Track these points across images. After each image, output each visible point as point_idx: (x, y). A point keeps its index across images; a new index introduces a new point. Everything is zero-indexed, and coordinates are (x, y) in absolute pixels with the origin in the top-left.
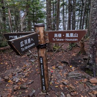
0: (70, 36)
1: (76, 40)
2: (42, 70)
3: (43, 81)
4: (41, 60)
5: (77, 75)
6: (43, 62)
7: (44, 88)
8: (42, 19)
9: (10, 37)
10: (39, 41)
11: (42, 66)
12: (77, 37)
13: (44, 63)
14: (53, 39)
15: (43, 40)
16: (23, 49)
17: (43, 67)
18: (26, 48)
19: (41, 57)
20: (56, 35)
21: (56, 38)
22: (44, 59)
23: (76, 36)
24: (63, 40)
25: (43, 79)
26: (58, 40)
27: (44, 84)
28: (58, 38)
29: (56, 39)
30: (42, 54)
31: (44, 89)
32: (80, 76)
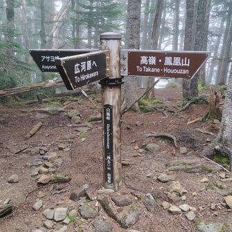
0: (173, 62)
1: (185, 72)
2: (108, 135)
3: (109, 162)
4: (108, 114)
5: (189, 164)
6: (111, 117)
7: (109, 178)
8: (114, 22)
9: (44, 57)
10: (108, 69)
11: (108, 126)
12: (188, 65)
13: (114, 120)
14: (138, 67)
15: (115, 68)
16: (77, 79)
17: (111, 128)
18: (83, 78)
19: (108, 106)
20: (144, 60)
21: (144, 65)
22: (115, 111)
23: (185, 64)
24: (158, 70)
25: (109, 157)
26: (148, 70)
27: (108, 168)
28: (148, 66)
29: (144, 67)
30: (111, 100)
31: (109, 181)
32: (196, 166)
